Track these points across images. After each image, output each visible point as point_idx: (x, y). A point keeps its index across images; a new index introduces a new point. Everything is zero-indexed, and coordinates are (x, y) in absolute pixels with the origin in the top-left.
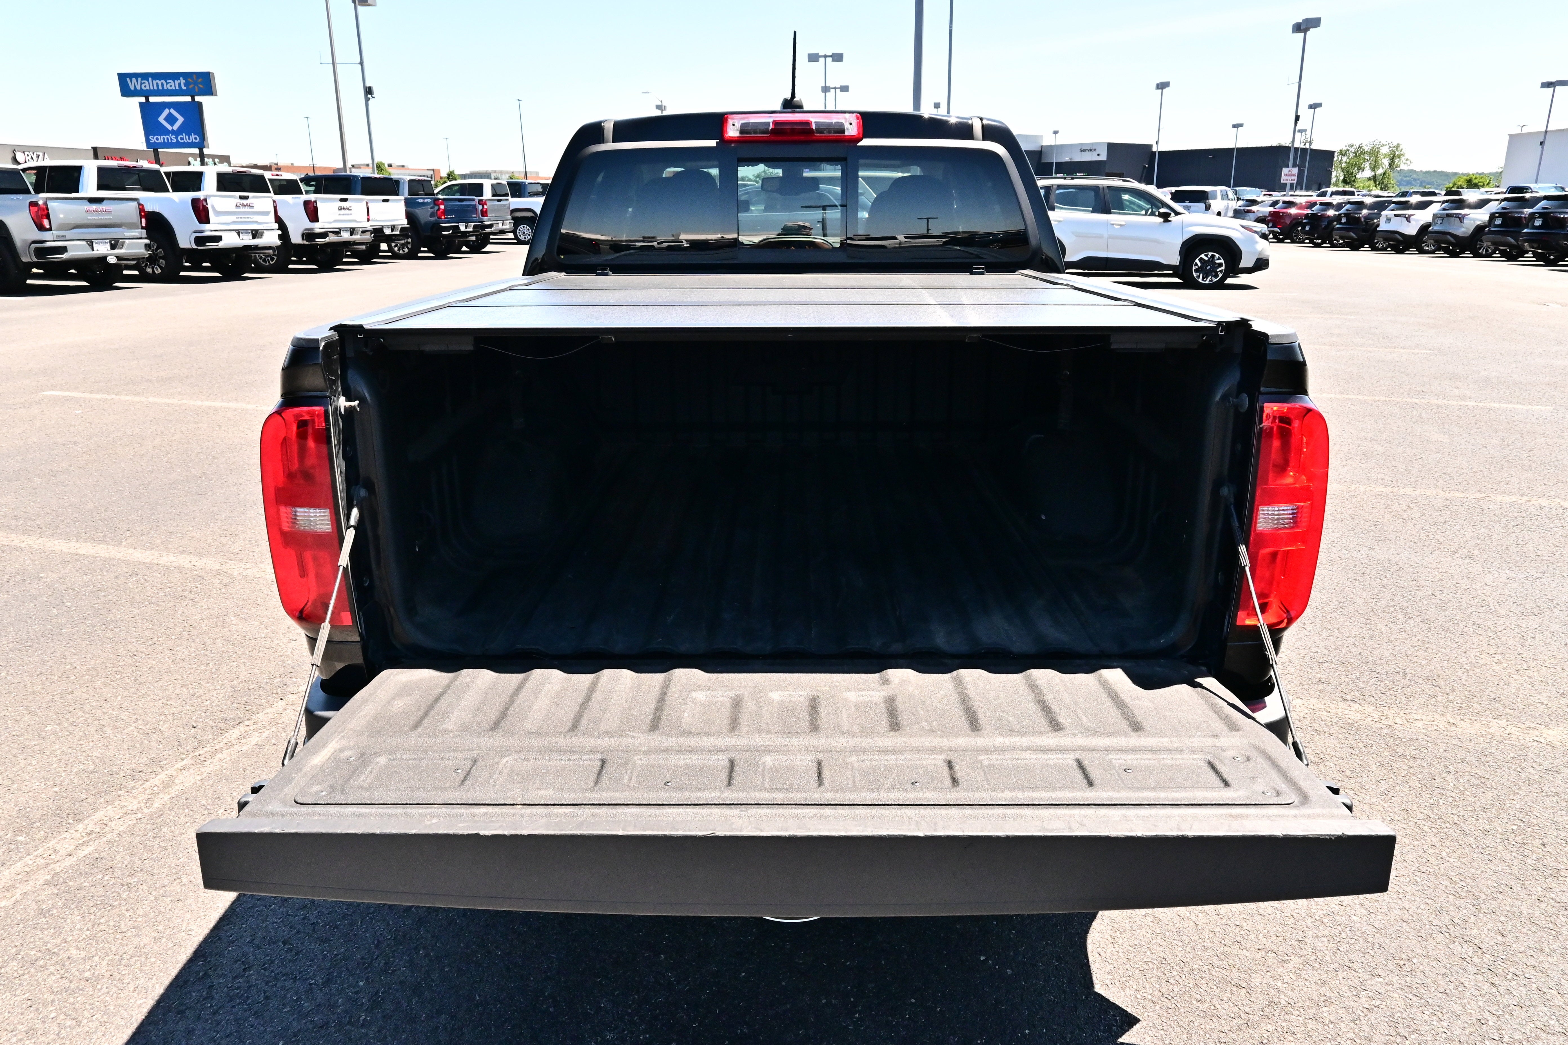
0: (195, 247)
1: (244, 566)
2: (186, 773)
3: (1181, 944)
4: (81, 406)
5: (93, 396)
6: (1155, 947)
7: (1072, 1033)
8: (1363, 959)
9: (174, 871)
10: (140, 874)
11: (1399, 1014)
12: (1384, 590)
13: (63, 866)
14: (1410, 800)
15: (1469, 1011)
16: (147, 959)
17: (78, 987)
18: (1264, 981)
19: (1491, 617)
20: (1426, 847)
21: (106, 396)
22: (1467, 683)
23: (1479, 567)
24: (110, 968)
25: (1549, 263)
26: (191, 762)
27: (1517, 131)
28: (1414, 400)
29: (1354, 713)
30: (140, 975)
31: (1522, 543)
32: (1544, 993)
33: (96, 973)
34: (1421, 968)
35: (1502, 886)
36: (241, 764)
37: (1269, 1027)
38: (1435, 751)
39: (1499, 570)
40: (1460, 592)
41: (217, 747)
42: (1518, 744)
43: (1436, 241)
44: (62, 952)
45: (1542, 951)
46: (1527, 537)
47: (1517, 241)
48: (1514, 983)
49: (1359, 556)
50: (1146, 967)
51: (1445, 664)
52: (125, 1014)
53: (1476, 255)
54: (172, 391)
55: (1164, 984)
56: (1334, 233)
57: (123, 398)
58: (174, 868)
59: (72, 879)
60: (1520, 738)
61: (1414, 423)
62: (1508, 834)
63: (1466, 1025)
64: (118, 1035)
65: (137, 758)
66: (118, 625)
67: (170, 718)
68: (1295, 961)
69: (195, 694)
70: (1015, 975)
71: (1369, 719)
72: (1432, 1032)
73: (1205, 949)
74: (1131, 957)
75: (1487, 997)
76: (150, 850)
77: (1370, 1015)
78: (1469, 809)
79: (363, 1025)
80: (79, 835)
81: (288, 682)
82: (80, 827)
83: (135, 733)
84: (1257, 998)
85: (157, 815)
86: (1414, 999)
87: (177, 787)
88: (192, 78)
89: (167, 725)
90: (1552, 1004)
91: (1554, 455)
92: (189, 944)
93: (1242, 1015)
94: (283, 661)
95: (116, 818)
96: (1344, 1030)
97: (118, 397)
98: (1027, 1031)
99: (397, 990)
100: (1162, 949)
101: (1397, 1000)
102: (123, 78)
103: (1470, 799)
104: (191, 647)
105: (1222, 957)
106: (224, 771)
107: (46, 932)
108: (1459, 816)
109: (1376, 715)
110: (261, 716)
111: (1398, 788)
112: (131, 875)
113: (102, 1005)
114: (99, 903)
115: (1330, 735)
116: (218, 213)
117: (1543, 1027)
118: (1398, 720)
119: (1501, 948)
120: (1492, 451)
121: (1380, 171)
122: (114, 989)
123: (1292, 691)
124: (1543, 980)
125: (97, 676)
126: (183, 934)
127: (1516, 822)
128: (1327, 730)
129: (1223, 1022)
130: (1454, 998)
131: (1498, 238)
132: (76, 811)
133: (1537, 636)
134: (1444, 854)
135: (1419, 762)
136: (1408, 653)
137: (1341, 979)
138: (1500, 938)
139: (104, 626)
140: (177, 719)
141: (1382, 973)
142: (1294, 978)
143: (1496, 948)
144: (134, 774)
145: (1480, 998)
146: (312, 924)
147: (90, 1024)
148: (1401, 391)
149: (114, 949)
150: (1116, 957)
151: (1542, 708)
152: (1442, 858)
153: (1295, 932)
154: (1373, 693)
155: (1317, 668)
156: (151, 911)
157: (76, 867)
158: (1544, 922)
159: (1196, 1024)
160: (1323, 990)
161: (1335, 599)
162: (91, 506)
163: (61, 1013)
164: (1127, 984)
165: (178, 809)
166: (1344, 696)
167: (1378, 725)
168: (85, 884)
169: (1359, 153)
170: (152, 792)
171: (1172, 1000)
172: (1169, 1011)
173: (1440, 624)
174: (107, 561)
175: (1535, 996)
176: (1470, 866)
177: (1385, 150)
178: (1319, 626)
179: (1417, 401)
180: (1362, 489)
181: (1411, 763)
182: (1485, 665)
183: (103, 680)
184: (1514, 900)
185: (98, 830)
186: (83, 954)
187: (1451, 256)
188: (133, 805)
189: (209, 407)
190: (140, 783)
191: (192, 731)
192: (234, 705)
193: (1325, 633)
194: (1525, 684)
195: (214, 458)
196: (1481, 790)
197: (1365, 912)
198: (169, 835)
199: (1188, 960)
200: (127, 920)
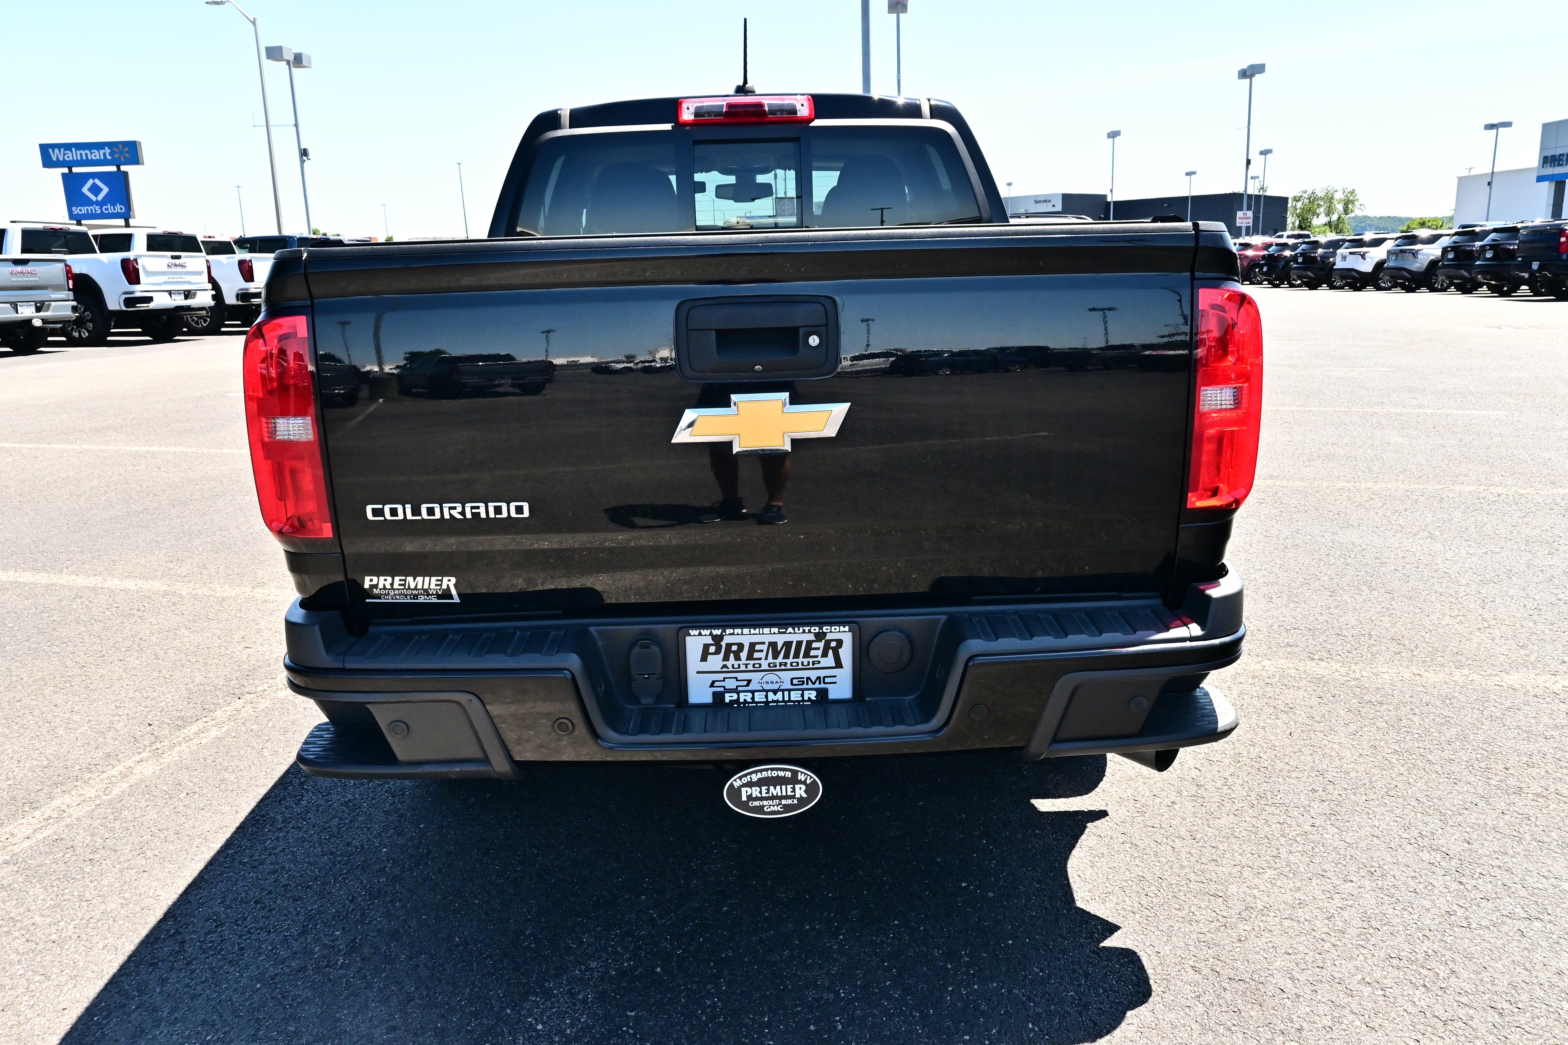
0: (124, 308)
1: (192, 587)
2: (143, 764)
3: (1159, 864)
4: (11, 455)
5: (23, 445)
6: (1133, 868)
7: (1054, 941)
8: (1336, 869)
9: (137, 847)
10: (103, 851)
11: (1371, 911)
12: (1348, 567)
13: (21, 847)
14: (1378, 738)
15: (1438, 905)
16: (115, 921)
17: (44, 948)
18: (1241, 890)
19: (1453, 586)
20: (1394, 776)
21: (37, 445)
22: (1430, 641)
23: (1440, 546)
24: (77, 931)
25: (1503, 294)
26: (149, 755)
27: (1466, 173)
28: (1374, 410)
29: (1321, 669)
30: (109, 936)
31: (1481, 524)
32: (1510, 887)
33: (63, 936)
34: (1392, 873)
35: (1468, 804)
36: (201, 755)
37: (1246, 927)
38: (1400, 697)
39: (1460, 548)
40: (1421, 566)
41: (175, 741)
42: (1480, 688)
43: (1391, 277)
44: (26, 919)
45: (1506, 854)
46: (1485, 519)
47: (1470, 273)
48: (1480, 881)
49: (1323, 540)
50: (1125, 884)
51: (1409, 626)
52: (96, 969)
53: (1433, 289)
54: (106, 439)
55: (1144, 896)
56: (1292, 272)
57: (54, 446)
58: (138, 845)
59: (32, 857)
60: (1482, 683)
61: (1374, 428)
62: (1473, 761)
63: (1436, 917)
64: (90, 986)
65: (92, 753)
66: (64, 641)
67: (125, 718)
68: (1270, 873)
69: (149, 697)
70: (997, 897)
71: (1337, 674)
72: (1404, 923)
73: (1182, 867)
74: (1110, 876)
75: (1455, 893)
76: (112, 830)
77: (1343, 913)
78: (1435, 743)
79: (341, 967)
80: (36, 821)
81: (245, 684)
82: (37, 813)
83: (89, 732)
84: (1234, 905)
85: (117, 801)
86: (1386, 898)
87: (136, 777)
88: (118, 148)
89: (122, 724)
90: (1516, 895)
91: (1510, 451)
92: (158, 908)
93: (1220, 919)
94: (239, 666)
95: (74, 805)
96: (1319, 926)
97: (50, 446)
98: (1010, 942)
99: (375, 937)
100: (1140, 869)
101: (1369, 900)
102: (45, 149)
103: (1435, 735)
104: (142, 657)
105: (1200, 873)
106: (184, 761)
107: (8, 904)
108: (1425, 749)
109: (1343, 671)
110: (219, 713)
111: (1365, 729)
112: (94, 852)
113: (71, 962)
114: (61, 877)
115: (1299, 688)
116: (149, 274)
117: (1509, 915)
118: (1364, 673)
119: (1467, 854)
120: (1450, 450)
121: (1335, 217)
122: (83, 948)
123: (1261, 654)
124: (1508, 877)
125: (45, 685)
126: (151, 899)
127: (1480, 751)
128: (1296, 685)
129: (1202, 925)
130: (1423, 896)
131: (1452, 271)
132: (32, 801)
133: (1497, 599)
134: (1411, 780)
135: (1385, 706)
136: (1373, 618)
137: (1315, 885)
138: (1466, 845)
139: (49, 643)
140: (132, 718)
141: (1354, 879)
142: (1270, 887)
143: (1463, 854)
144: (90, 767)
145: (1449, 894)
146: (283, 886)
147: (60, 978)
148: (1361, 402)
149: (80, 915)
150: (1096, 878)
151: (1502, 658)
152: (1409, 784)
153: (1270, 850)
154: (1340, 652)
155: (1285, 634)
156: (116, 881)
157: (35, 848)
158: (1508, 831)
159: (1176, 928)
160: (1297, 895)
161: (1300, 576)
162: (28, 540)
163: (29, 971)
164: (1108, 899)
165: (138, 794)
166: (1312, 656)
167: (1345, 678)
168: (46, 862)
169: (1313, 199)
170: (109, 781)
171: (1152, 911)
172: (1149, 919)
173: (1403, 593)
174: (48, 587)
175: (1500, 890)
176: (1436, 789)
177: (1339, 196)
178: (1285, 599)
179: (1376, 410)
180: (1325, 485)
181: (1378, 707)
182: (1448, 625)
183: (52, 688)
184: (1479, 815)
185: (56, 816)
186: (48, 920)
187: (1408, 292)
188: (92, 793)
189: (147, 452)
190: (97, 774)
191: (148, 728)
192: (191, 705)
193: (1292, 605)
194: (1486, 640)
195: (155, 495)
196: (1446, 727)
197: (1337, 831)
198: (130, 817)
199: (1166, 877)
200: (92, 890)
